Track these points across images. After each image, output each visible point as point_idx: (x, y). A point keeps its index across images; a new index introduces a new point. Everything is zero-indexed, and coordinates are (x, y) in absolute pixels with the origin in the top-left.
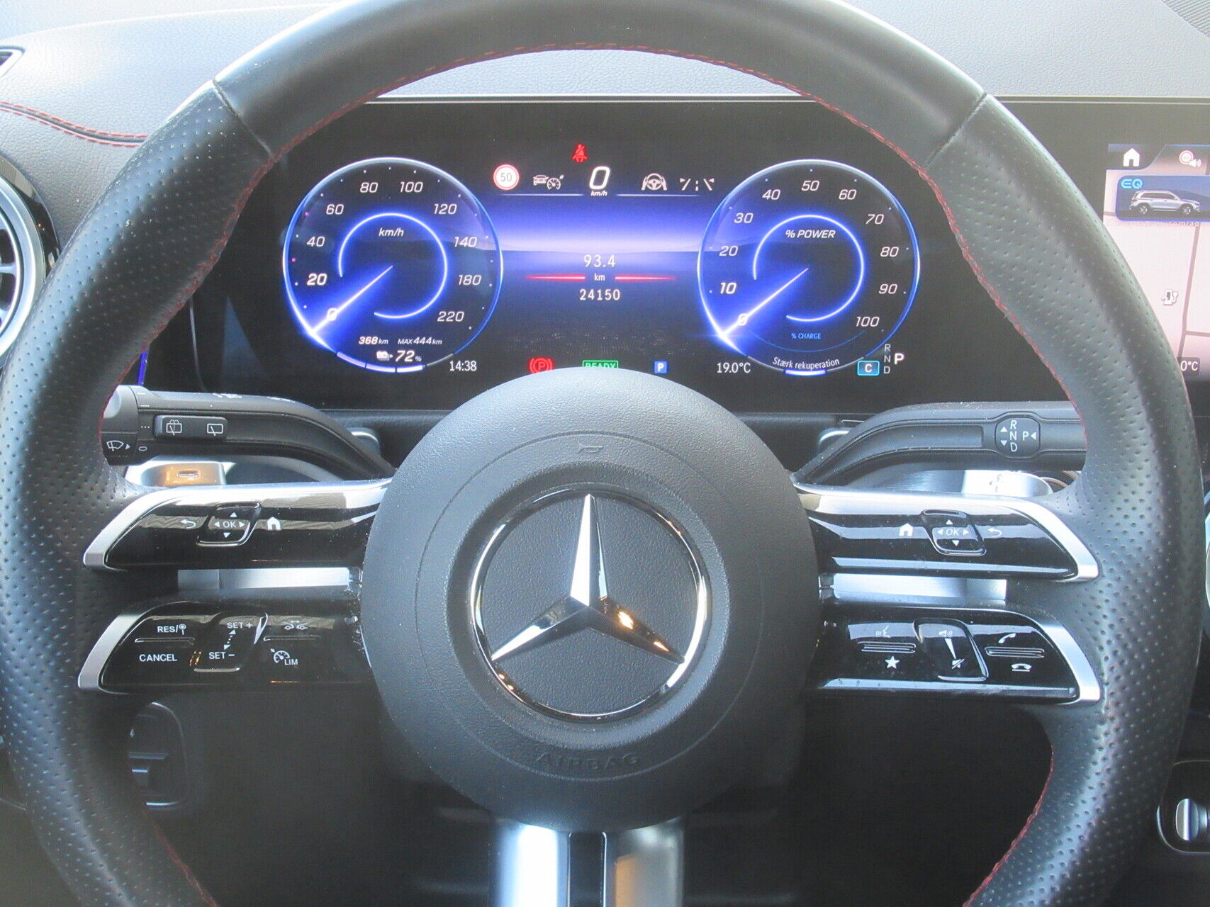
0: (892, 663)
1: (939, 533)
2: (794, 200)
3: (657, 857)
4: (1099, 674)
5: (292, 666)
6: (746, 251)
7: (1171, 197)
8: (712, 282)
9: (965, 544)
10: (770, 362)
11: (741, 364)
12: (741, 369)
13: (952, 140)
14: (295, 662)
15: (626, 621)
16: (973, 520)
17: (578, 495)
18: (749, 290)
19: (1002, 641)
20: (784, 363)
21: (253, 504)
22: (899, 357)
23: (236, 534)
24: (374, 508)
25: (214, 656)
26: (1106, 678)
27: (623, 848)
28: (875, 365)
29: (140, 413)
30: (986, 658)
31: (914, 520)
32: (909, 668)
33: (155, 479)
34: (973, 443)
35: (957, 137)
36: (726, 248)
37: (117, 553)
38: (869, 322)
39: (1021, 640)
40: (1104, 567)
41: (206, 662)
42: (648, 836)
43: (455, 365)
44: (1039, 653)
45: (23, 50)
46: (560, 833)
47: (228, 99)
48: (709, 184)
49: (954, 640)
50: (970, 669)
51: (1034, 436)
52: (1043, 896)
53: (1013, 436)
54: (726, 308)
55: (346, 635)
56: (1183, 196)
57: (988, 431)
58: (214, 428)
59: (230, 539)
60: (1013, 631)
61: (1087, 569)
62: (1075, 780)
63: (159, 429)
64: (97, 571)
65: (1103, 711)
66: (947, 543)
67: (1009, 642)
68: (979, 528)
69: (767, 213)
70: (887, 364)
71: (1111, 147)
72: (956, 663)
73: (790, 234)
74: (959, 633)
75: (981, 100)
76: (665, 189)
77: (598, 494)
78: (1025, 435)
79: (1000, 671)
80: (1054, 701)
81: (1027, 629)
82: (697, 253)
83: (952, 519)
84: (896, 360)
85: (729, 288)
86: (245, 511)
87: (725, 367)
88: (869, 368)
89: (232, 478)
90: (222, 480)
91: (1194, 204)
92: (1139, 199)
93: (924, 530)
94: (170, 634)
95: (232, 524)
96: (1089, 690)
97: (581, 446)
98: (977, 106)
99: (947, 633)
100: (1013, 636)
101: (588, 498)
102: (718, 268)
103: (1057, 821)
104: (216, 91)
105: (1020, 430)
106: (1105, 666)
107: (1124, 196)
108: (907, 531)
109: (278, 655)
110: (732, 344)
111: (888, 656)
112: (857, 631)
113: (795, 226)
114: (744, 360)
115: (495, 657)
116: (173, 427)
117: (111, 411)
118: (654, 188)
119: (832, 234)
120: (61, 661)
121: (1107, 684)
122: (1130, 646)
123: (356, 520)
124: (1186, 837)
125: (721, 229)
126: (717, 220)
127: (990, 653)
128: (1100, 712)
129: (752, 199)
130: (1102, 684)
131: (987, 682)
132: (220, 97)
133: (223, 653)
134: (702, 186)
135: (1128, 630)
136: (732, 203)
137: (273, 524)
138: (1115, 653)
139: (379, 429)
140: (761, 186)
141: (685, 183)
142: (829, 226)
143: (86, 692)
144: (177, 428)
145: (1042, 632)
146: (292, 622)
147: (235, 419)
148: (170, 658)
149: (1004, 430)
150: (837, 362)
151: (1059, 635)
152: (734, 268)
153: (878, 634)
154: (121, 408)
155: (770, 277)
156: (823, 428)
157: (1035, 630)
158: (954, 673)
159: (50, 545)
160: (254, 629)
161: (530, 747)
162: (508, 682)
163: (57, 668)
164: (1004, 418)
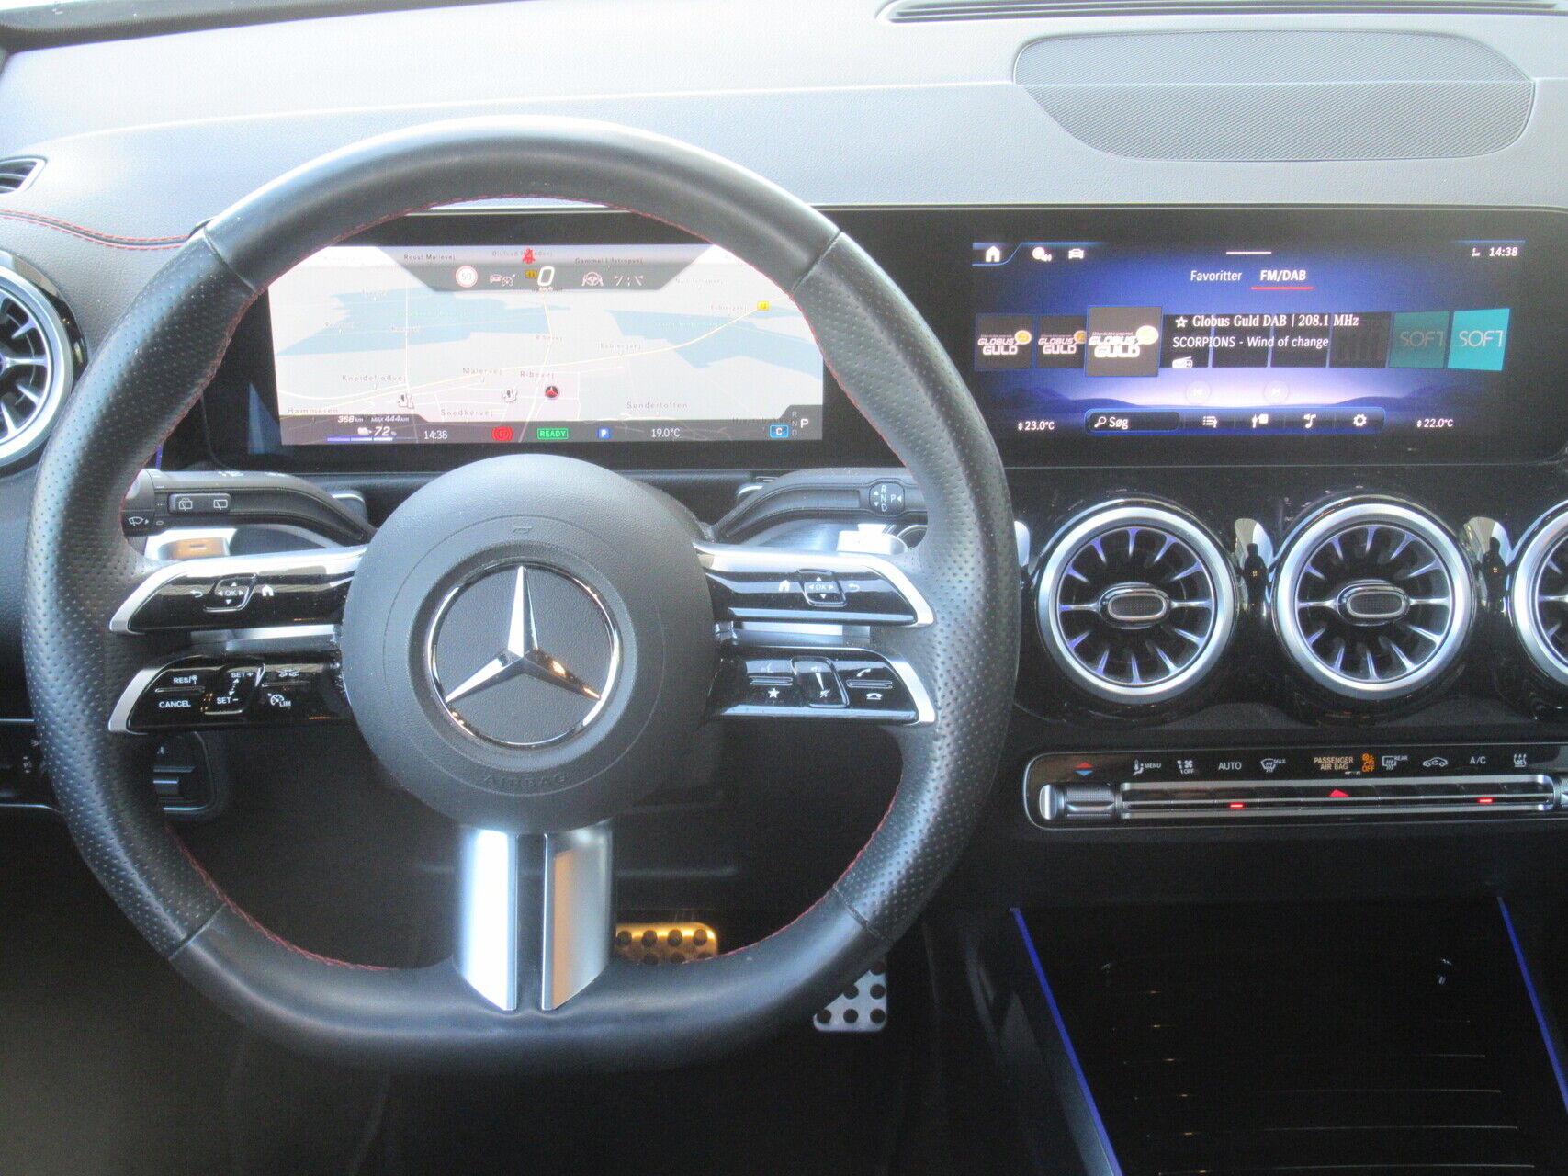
0: (774, 693)
1: (811, 587)
3: (591, 852)
4: (934, 700)
5: (286, 707)
9: (831, 597)
11: (672, 430)
12: (672, 434)
13: (811, 273)
14: (288, 704)
15: (559, 668)
16: (837, 577)
17: (512, 567)
19: (859, 675)
21: (251, 575)
22: (804, 422)
23: (237, 600)
24: (351, 574)
25: (221, 701)
26: (939, 704)
27: (561, 846)
28: (785, 429)
29: (157, 494)
30: (848, 690)
31: (790, 577)
32: (787, 697)
33: (170, 553)
34: (851, 504)
35: (816, 269)
37: (138, 620)
39: (876, 674)
40: (939, 616)
41: (215, 707)
42: (583, 836)
43: (429, 434)
44: (887, 685)
45: (46, 160)
46: (509, 836)
47: (214, 244)
48: (639, 280)
49: (823, 674)
50: (834, 698)
51: (900, 499)
52: (891, 878)
53: (884, 498)
55: (332, 676)
57: (864, 493)
58: (221, 502)
59: (231, 605)
60: (868, 666)
61: (924, 616)
62: (918, 787)
63: (173, 507)
64: (122, 635)
65: (937, 730)
66: (815, 596)
67: (866, 676)
68: (841, 582)
70: (794, 428)
71: (976, 246)
72: (824, 693)
74: (827, 669)
75: (836, 237)
76: (602, 284)
77: (530, 565)
78: (893, 497)
79: (858, 699)
80: (901, 723)
81: (879, 665)
83: (820, 576)
84: (802, 424)
86: (244, 580)
87: (658, 433)
88: (780, 432)
89: (237, 548)
90: (226, 551)
93: (797, 584)
94: (184, 685)
95: (233, 593)
96: (926, 712)
97: (514, 527)
98: (830, 245)
99: (817, 669)
100: (868, 670)
101: (521, 570)
103: (904, 819)
104: (206, 240)
105: (889, 493)
106: (939, 694)
108: (785, 587)
109: (275, 699)
111: (770, 688)
112: (753, 666)
114: (673, 426)
115: (448, 699)
116: (184, 503)
117: (132, 493)
118: (593, 284)
120: (94, 710)
121: (940, 709)
122: (966, 673)
123: (333, 585)
124: (1047, 815)
127: (851, 685)
128: (935, 732)
130: (937, 708)
131: (848, 707)
132: (209, 245)
133: (229, 698)
134: (633, 282)
135: (964, 661)
137: (267, 590)
138: (946, 684)
139: (365, 491)
141: (619, 279)
143: (116, 734)
144: (188, 505)
145: (891, 666)
146: (287, 670)
147: (237, 495)
148: (185, 704)
149: (876, 493)
151: (904, 669)
153: (763, 670)
154: (141, 491)
156: (738, 484)
157: (885, 665)
158: (821, 701)
159: (82, 617)
160: (255, 675)
161: (479, 771)
162: (459, 718)
163: (90, 716)
164: (878, 483)
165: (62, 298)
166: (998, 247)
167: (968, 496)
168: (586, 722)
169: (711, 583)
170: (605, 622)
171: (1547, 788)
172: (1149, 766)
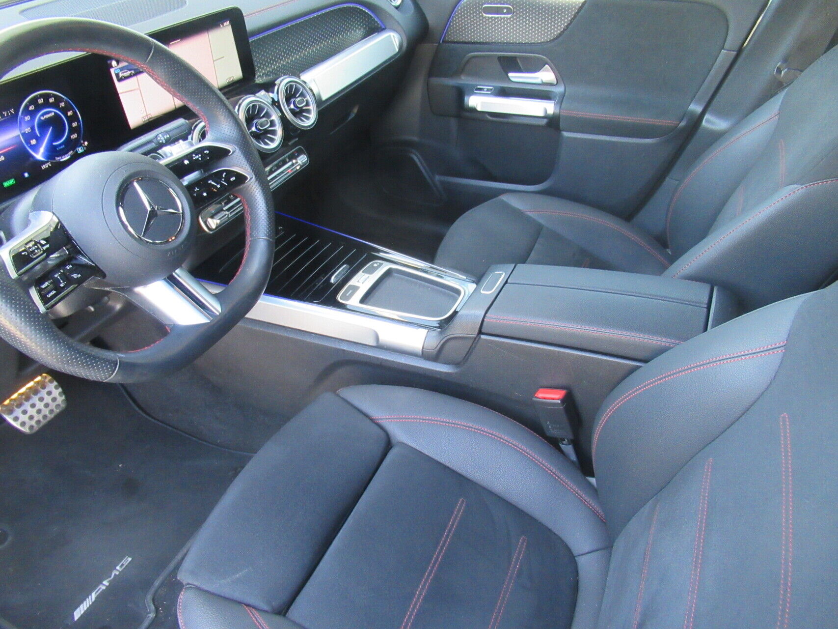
1: (194, 158)
2: (39, 108)
5: (80, 277)
6: (33, 128)
7: (127, 72)
8: (28, 142)
10: (55, 159)
12: (48, 165)
13: (151, 55)
14: (79, 275)
17: (131, 183)
18: (39, 140)
19: (224, 176)
20: (58, 158)
22: (86, 143)
25: (61, 286)
28: (82, 149)
31: (186, 159)
34: (153, 145)
36: (28, 130)
38: (74, 136)
40: (233, 148)
48: (12, 111)
50: (223, 186)
51: (168, 136)
53: (163, 139)
54: (35, 148)
56: (130, 70)
57: (155, 141)
64: (18, 279)
66: (198, 160)
67: (226, 175)
69: (33, 114)
72: (218, 186)
73: (42, 118)
77: (137, 180)
78: (165, 137)
82: (19, 135)
83: (194, 154)
85: (33, 142)
87: (44, 167)
91: (133, 72)
92: (121, 75)
93: (189, 160)
94: (47, 287)
99: (210, 182)
101: (135, 183)
102: (28, 137)
105: (163, 136)
107: (117, 75)
108: (186, 162)
109: (75, 276)
110: (42, 159)
111: (203, 193)
113: (43, 115)
114: (47, 162)
119: (53, 114)
125: (23, 124)
126: (20, 123)
127: (224, 180)
129: (27, 111)
133: (63, 284)
134: (10, 112)
136: (22, 114)
140: (27, 107)
141: (5, 113)
142: (50, 112)
148: (54, 292)
149: (159, 138)
150: (72, 152)
152: (32, 135)
153: (196, 190)
155: (43, 134)
171: (297, 163)
172: (225, 201)
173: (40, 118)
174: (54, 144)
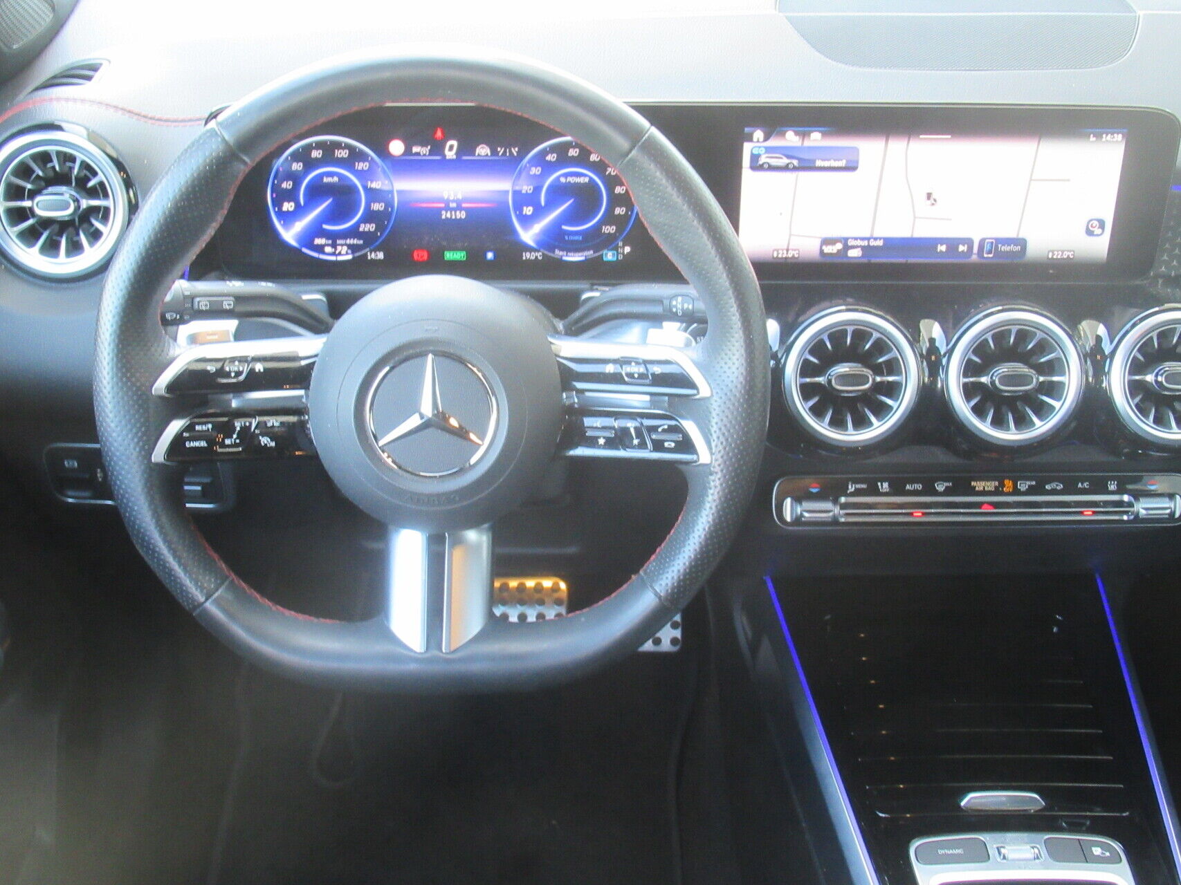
0: (602, 441)
1: (628, 369)
2: (564, 160)
3: (478, 546)
4: (710, 448)
5: (271, 447)
6: (537, 190)
7: (781, 158)
8: (518, 207)
9: (642, 376)
10: (554, 252)
11: (537, 254)
12: (536, 257)
13: (630, 156)
14: (273, 444)
15: (454, 422)
16: (645, 362)
17: (423, 355)
18: (539, 212)
19: (660, 430)
20: (561, 253)
21: (247, 357)
22: (627, 249)
23: (238, 374)
24: (316, 356)
25: (228, 442)
26: (714, 451)
27: (457, 542)
28: (613, 255)
29: (184, 298)
30: (652, 440)
31: (615, 361)
32: (610, 444)
33: (193, 339)
34: (658, 309)
35: (634, 152)
36: (527, 188)
37: (172, 387)
38: (609, 229)
39: (672, 429)
40: (714, 391)
41: (223, 445)
42: (472, 535)
43: (371, 254)
44: (679, 437)
45: (110, 62)
46: (422, 534)
47: (221, 130)
48: (515, 151)
49: (636, 428)
50: (642, 445)
51: (690, 307)
52: (679, 567)
53: (679, 306)
54: (526, 221)
55: (302, 425)
56: (788, 157)
57: (666, 302)
58: (228, 304)
59: (235, 377)
60: (665, 424)
61: (704, 390)
62: (699, 506)
63: (196, 306)
64: (161, 397)
65: (712, 469)
66: (631, 375)
67: (664, 431)
68: (648, 366)
69: (549, 168)
70: (620, 253)
71: (747, 130)
72: (636, 442)
73: (563, 180)
74: (638, 425)
75: (647, 132)
76: (489, 154)
77: (436, 354)
78: (686, 306)
79: (658, 446)
80: (687, 463)
81: (673, 423)
82: (508, 192)
83: (635, 362)
84: (626, 251)
85: (528, 211)
86: (243, 360)
87: (527, 256)
88: (610, 256)
89: (239, 336)
90: (232, 338)
91: (795, 162)
92: (763, 160)
93: (618, 366)
94: (202, 431)
95: (236, 369)
96: (704, 455)
97: (426, 327)
98: (645, 134)
99: (631, 425)
100: (666, 427)
101: (430, 356)
102: (521, 200)
103: (689, 528)
104: (217, 129)
105: (683, 303)
106: (713, 444)
107: (755, 158)
108: (610, 369)
109: (264, 440)
110: (531, 243)
111: (599, 437)
112: (588, 421)
113: (566, 175)
114: (538, 251)
115: (381, 443)
116: (203, 304)
117: (168, 298)
118: (483, 154)
119: (587, 180)
120: (142, 448)
121: (714, 454)
122: (731, 431)
123: (303, 363)
124: (788, 519)
125: (522, 177)
126: (520, 173)
127: (654, 437)
128: (710, 469)
129: (540, 160)
130: (712, 454)
131: (651, 451)
132: (219, 133)
133: (233, 441)
134: (511, 152)
135: (731, 422)
136: (529, 162)
137: (259, 367)
138: (718, 438)
139: (329, 295)
140: (544, 153)
141: (501, 150)
142: (585, 175)
143: (157, 464)
144: (206, 305)
145: (679, 422)
146: (274, 421)
147: (240, 298)
148: (203, 444)
149: (674, 303)
150: (591, 252)
151: (690, 426)
152: (532, 199)
153: (595, 425)
154: (174, 296)
155: (552, 204)
156: (583, 291)
157: (677, 423)
158: (633, 447)
159: (133, 384)
160: (251, 424)
161: (400, 493)
162: (388, 457)
163: (140, 452)
164: (676, 296)
165: (121, 160)
166: (763, 131)
167: (736, 309)
168: (473, 461)
169: (560, 364)
170: (485, 393)
171: (1130, 505)
172: (858, 486)
173: (558, 178)
174: (564, 227)
